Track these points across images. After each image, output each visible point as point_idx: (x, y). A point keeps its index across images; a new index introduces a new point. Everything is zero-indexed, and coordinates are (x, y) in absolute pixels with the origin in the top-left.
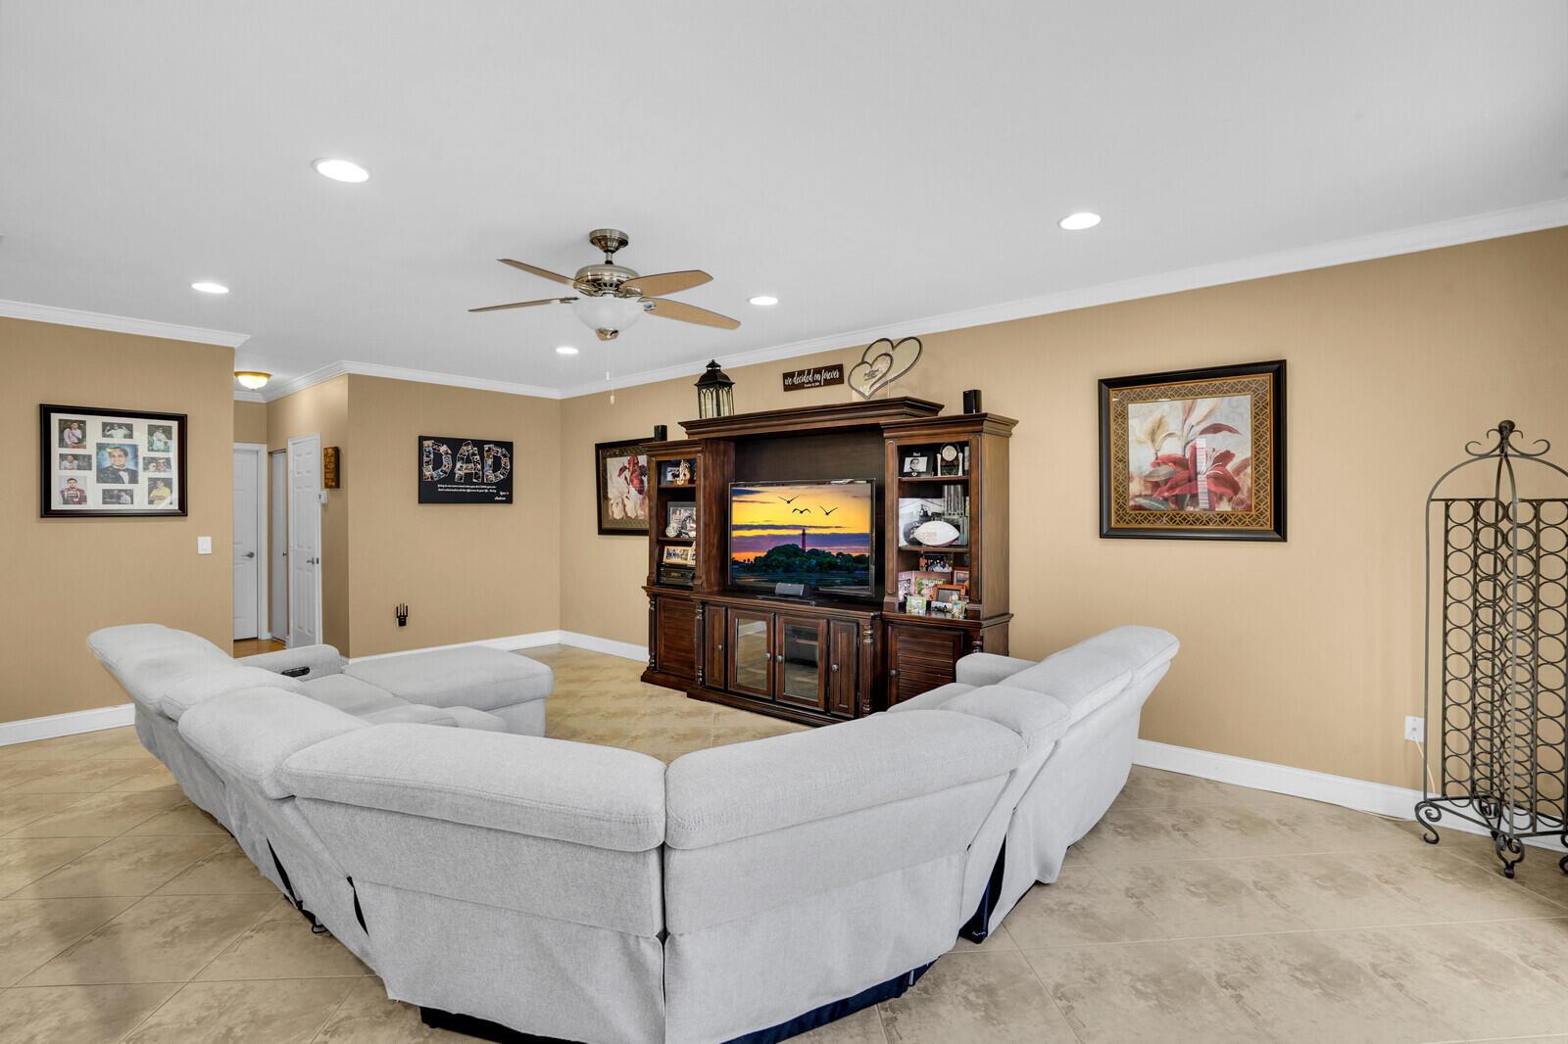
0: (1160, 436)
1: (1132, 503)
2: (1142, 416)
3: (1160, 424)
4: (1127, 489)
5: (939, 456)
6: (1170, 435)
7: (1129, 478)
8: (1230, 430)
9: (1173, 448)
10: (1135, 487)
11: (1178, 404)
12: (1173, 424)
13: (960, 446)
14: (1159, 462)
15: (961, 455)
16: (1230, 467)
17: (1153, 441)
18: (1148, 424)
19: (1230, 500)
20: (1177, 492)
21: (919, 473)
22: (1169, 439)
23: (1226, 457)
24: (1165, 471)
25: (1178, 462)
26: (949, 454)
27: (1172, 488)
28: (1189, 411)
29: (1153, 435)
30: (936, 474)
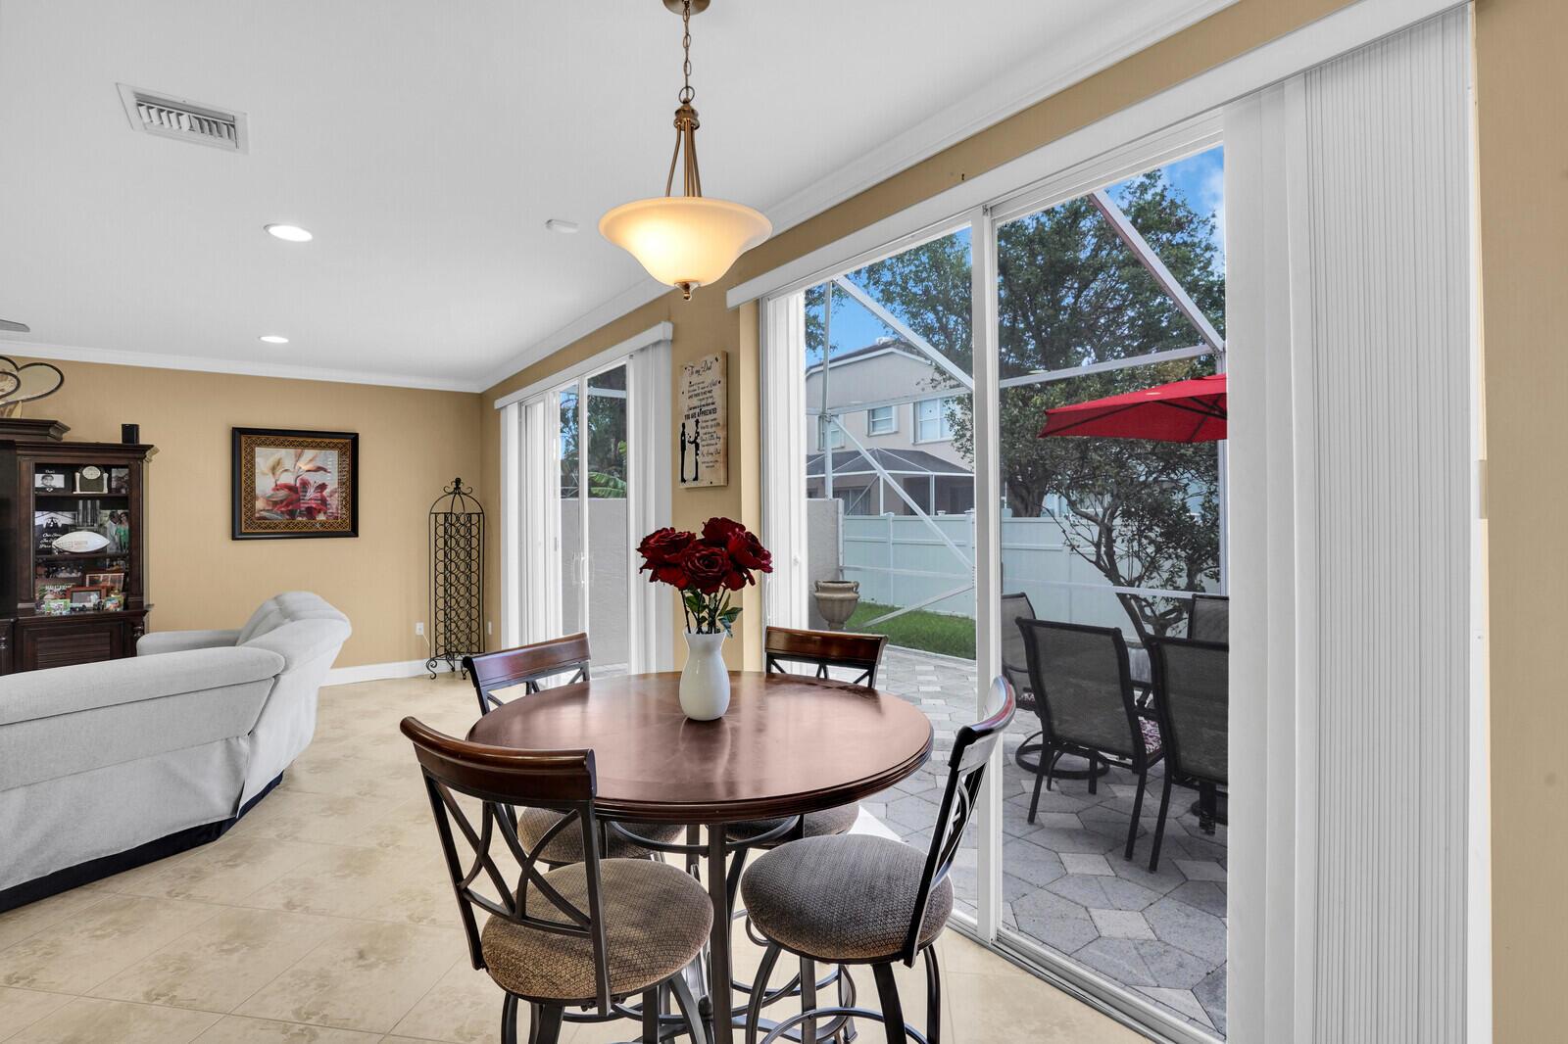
0: (278, 473)
1: (257, 515)
2: (264, 457)
3: (279, 463)
4: (254, 506)
5: (78, 475)
6: (286, 470)
7: (254, 498)
8: (325, 470)
9: (287, 479)
10: (259, 504)
11: (292, 451)
12: (288, 463)
13: (107, 468)
14: (277, 488)
15: (106, 475)
16: (326, 493)
17: (274, 474)
18: (272, 461)
19: (325, 513)
20: (290, 508)
21: (55, 489)
22: (285, 473)
23: (323, 487)
24: (283, 494)
25: (291, 488)
26: (92, 473)
27: (287, 505)
28: (298, 457)
29: (273, 469)
30: (74, 489)
